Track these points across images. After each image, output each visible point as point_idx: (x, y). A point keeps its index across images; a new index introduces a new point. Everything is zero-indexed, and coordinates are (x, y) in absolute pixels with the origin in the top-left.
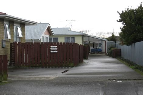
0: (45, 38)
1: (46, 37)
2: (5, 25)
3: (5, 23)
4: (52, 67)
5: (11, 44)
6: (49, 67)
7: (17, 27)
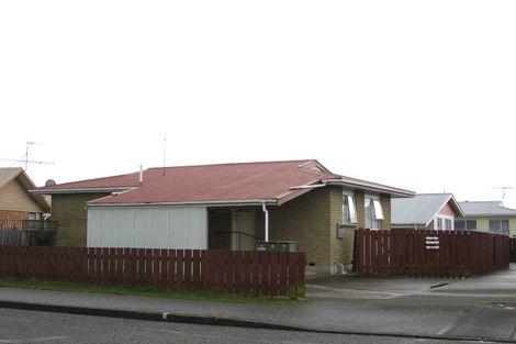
0: (443, 221)
1: (446, 220)
2: (346, 197)
3: (344, 193)
4: (429, 277)
5: (356, 232)
6: (423, 276)
7: (372, 201)
